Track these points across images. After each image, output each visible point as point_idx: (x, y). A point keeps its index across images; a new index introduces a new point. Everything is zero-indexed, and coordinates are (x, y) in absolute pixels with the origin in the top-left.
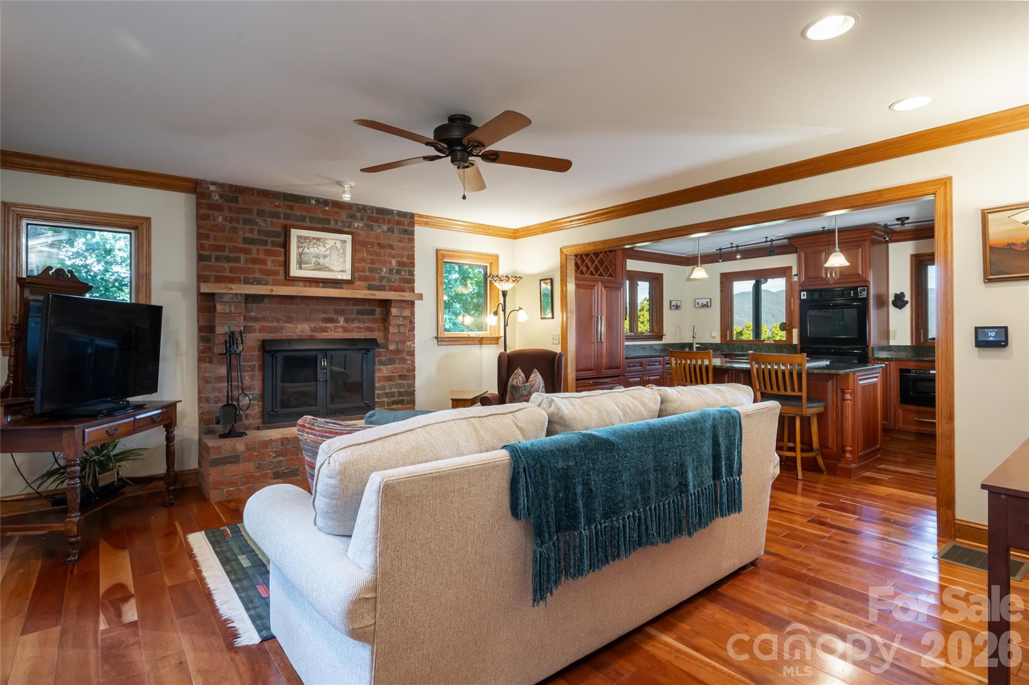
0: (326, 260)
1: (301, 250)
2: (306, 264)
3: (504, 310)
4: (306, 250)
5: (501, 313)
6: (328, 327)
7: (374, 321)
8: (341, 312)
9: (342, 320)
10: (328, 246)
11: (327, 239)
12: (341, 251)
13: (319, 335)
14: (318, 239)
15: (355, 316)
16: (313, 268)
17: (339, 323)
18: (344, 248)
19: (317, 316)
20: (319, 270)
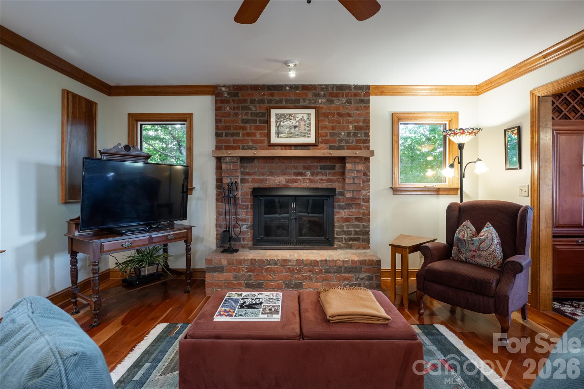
0: (296, 130)
1: (278, 124)
2: (282, 133)
3: (460, 162)
4: (282, 124)
5: (457, 165)
6: (298, 179)
7: (334, 174)
8: (308, 168)
9: (308, 173)
10: (297, 119)
11: (297, 114)
12: (308, 122)
13: (291, 185)
14: (290, 115)
15: (319, 170)
16: (287, 136)
17: (306, 176)
18: (310, 120)
19: (291, 171)
20: (291, 137)
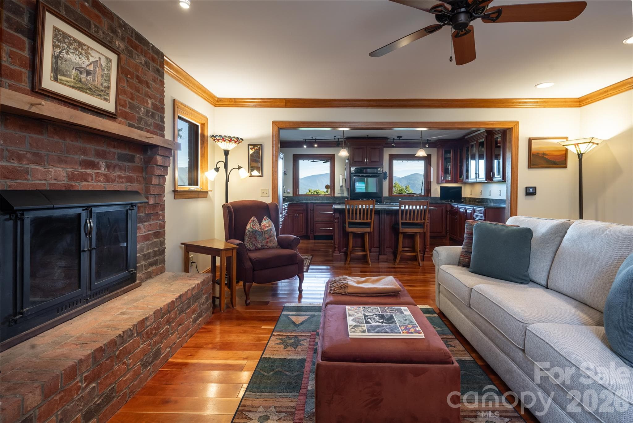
0: (88, 78)
1: (57, 51)
2: (64, 75)
3: (226, 166)
4: (64, 54)
6: (88, 174)
7: (134, 169)
8: (102, 155)
9: (103, 164)
10: (92, 59)
11: (92, 49)
12: (106, 72)
13: (77, 184)
14: (81, 44)
15: (116, 162)
16: (72, 84)
17: (99, 169)
18: (109, 70)
19: (76, 157)
20: (79, 89)
